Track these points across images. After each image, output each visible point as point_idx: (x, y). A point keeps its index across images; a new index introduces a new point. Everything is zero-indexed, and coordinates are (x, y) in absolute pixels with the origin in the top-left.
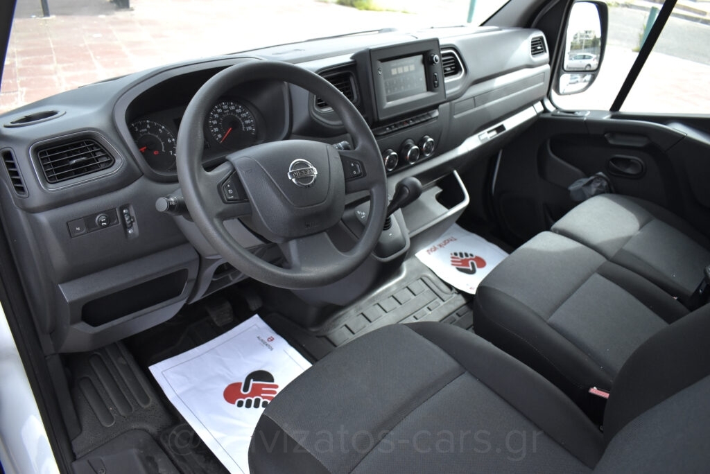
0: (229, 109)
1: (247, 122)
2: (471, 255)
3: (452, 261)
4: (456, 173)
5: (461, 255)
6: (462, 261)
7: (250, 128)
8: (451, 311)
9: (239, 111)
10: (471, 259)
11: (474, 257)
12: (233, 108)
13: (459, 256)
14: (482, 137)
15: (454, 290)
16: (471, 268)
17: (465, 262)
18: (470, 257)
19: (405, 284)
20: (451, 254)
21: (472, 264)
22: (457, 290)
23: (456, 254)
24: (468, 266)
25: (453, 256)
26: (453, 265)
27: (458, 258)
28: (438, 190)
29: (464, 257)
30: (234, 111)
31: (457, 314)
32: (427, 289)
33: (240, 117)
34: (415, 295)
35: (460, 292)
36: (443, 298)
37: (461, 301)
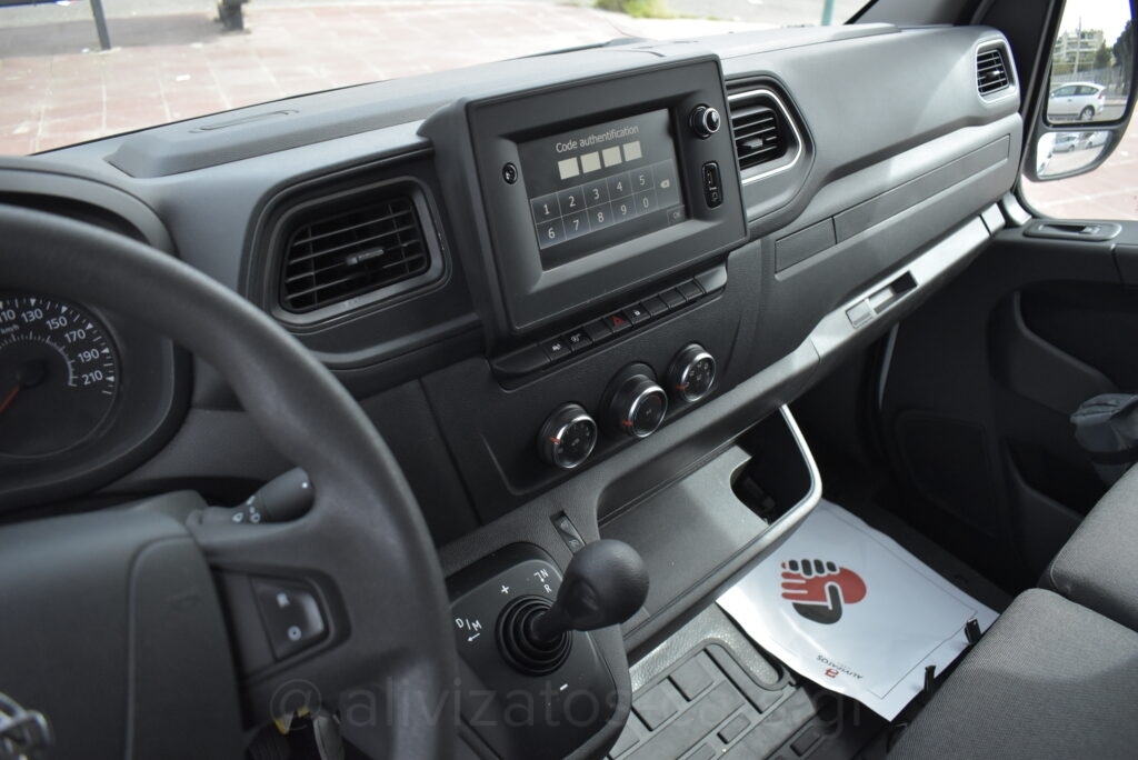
0: (19, 320)
1: (89, 356)
2: (831, 566)
3: (785, 586)
4: (786, 410)
5: (806, 566)
6: (809, 585)
7: (96, 376)
8: (778, 742)
9: (54, 324)
10: (830, 578)
11: (838, 572)
12: (35, 315)
13: (800, 571)
14: (855, 315)
15: (787, 674)
16: (829, 604)
17: (814, 588)
18: (827, 572)
19: (661, 667)
20: (783, 566)
21: (833, 590)
22: (794, 674)
23: (793, 565)
24: (825, 600)
25: (788, 570)
26: (786, 596)
27: (799, 577)
29: (815, 574)
30: (39, 326)
31: (793, 747)
32: (720, 677)
33: (62, 341)
34: (687, 699)
35: (802, 682)
36: (760, 702)
37: (805, 708)
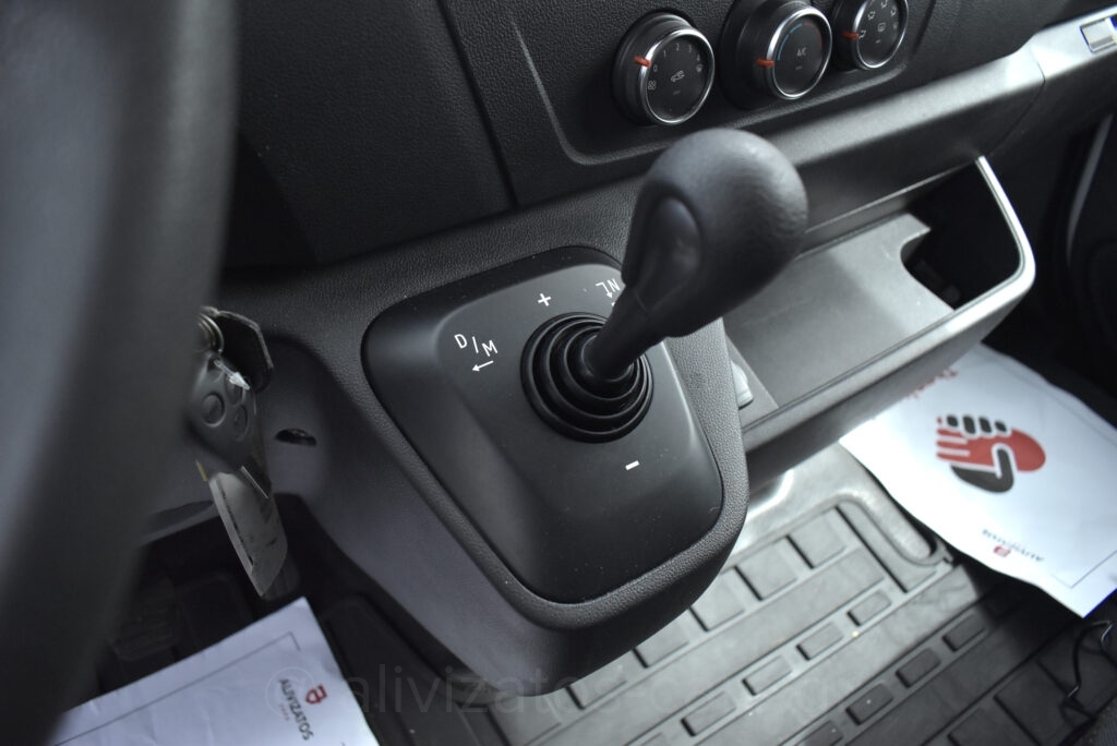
2: (1001, 427)
3: (941, 444)
4: (984, 164)
5: (969, 423)
6: (971, 445)
8: (925, 630)
10: (998, 439)
11: (1008, 433)
13: (961, 428)
14: (1094, 35)
15: (942, 549)
16: (997, 469)
17: (979, 450)
18: (995, 432)
19: (780, 524)
20: (939, 421)
21: (1003, 455)
22: (950, 548)
23: (952, 421)
24: (991, 463)
25: (945, 425)
26: (942, 456)
27: (958, 435)
28: (912, 229)
29: (979, 433)
31: (946, 639)
32: (855, 543)
34: (811, 565)
35: (959, 559)
36: (904, 579)
37: (963, 592)
